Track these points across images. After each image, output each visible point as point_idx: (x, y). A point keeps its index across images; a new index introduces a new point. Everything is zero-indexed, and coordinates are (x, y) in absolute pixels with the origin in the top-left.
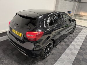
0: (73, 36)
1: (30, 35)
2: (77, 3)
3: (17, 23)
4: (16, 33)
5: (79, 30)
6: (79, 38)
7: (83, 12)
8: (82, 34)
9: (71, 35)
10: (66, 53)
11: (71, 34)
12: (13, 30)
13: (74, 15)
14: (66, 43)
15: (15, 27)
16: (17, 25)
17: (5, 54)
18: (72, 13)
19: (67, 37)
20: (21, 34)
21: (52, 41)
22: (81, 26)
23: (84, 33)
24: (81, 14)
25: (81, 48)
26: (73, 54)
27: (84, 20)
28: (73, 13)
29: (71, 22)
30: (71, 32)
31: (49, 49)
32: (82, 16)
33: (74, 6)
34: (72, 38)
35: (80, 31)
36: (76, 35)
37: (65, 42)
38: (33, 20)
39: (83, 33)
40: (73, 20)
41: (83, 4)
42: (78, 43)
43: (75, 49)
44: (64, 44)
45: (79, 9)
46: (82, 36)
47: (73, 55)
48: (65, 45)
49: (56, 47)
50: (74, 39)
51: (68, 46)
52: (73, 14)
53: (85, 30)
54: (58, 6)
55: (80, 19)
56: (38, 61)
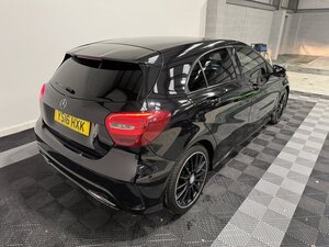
0: (282, 131)
1: (120, 127)
2: (284, 12)
3: (72, 88)
4: (69, 126)
5: (303, 109)
6: (306, 137)
7: (309, 45)
8: (316, 122)
9: (271, 128)
10: (259, 193)
11: (271, 123)
12: (57, 112)
13: (275, 58)
14: (257, 158)
15: (64, 102)
16: (73, 92)
17: (29, 207)
18: (269, 52)
19: (259, 137)
20: (87, 125)
21: (204, 149)
22: (309, 95)
23: (321, 120)
24: (302, 52)
25: (314, 173)
26: (284, 194)
27: (318, 72)
28: (273, 49)
29: (267, 79)
30: (272, 116)
31: (192, 179)
32: (307, 59)
33: (274, 24)
34: (276, 139)
35: (307, 113)
36: (291, 129)
37: (254, 154)
38: (129, 73)
39: (317, 119)
40: (274, 70)
41: (308, 15)
42: (303, 155)
43: (292, 175)
44: (248, 160)
45: (295, 34)
46: (315, 130)
47: (286, 198)
48: (253, 164)
49: (221, 172)
50: (285, 143)
51: (266, 166)
52: (273, 53)
53: (324, 108)
54: (214, 28)
55: (300, 71)
56: (154, 226)
